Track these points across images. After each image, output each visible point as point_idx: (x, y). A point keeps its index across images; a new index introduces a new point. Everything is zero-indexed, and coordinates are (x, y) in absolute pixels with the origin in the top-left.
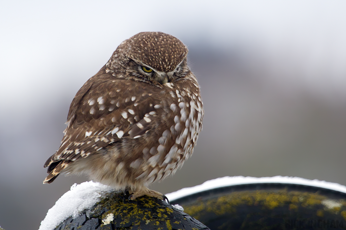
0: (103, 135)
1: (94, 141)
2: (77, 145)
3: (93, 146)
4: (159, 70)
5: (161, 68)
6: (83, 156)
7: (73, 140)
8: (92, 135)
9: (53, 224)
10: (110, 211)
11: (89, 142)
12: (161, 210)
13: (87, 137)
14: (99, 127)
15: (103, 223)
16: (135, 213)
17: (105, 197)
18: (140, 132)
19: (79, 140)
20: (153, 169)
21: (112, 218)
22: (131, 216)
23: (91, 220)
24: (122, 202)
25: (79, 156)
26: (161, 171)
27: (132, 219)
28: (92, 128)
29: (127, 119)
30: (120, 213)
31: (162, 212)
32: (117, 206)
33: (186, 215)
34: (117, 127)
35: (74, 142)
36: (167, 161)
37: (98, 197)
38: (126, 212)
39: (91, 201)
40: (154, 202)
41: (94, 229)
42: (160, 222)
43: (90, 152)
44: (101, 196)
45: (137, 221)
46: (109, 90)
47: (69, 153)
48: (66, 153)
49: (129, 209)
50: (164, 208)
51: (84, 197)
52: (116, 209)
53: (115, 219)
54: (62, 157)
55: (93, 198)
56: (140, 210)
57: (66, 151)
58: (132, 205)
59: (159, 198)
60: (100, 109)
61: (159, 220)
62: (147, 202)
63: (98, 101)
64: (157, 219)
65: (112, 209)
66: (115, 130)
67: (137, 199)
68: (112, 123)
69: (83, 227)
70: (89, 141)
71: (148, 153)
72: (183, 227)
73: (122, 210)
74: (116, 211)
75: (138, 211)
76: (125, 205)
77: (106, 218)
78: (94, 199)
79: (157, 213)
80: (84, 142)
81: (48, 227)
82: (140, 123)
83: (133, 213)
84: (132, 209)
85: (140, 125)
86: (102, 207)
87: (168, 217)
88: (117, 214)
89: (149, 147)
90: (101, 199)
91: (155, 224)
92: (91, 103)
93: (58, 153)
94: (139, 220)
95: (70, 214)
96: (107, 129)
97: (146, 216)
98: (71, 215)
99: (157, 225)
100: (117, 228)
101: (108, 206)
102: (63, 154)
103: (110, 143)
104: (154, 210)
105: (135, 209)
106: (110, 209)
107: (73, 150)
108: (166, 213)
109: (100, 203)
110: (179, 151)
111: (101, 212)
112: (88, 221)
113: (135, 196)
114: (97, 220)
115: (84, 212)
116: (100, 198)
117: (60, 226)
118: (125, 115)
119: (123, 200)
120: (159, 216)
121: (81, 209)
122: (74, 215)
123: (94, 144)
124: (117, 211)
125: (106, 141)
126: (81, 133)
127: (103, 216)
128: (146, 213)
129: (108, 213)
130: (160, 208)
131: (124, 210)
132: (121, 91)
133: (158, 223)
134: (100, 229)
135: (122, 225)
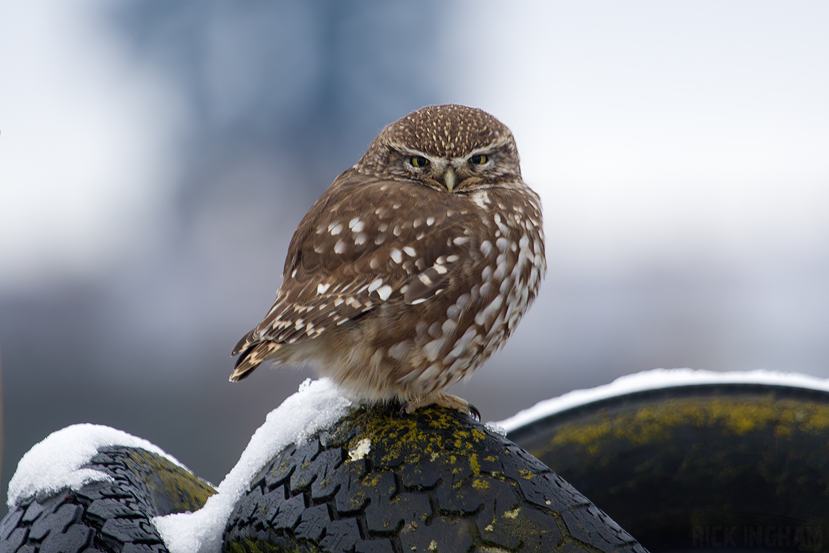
0: (352, 293)
1: (333, 304)
2: (300, 312)
3: (330, 315)
4: (433, 152)
5: (435, 148)
6: (309, 334)
7: (292, 299)
8: (329, 291)
9: (260, 458)
10: (364, 433)
11: (322, 307)
12: (463, 433)
13: (320, 294)
14: (345, 276)
15: (351, 458)
16: (411, 439)
17: (358, 407)
18: (425, 292)
19: (304, 301)
20: (429, 364)
21: (368, 447)
22: (402, 444)
23: (328, 452)
24: (389, 416)
25: (302, 334)
26: (445, 373)
27: (405, 451)
28: (331, 278)
29: (401, 264)
30: (384, 438)
31: (462, 437)
32: (379, 424)
33: (509, 445)
34: (379, 278)
35: (293, 305)
36: (455, 353)
37: (344, 406)
38: (395, 436)
39: (331, 413)
40: (449, 418)
41: (333, 469)
42: (458, 457)
43: (325, 327)
44: (352, 405)
45: (414, 455)
46: (377, 206)
47: (284, 327)
48: (278, 327)
49: (400, 430)
50: (468, 430)
51: (319, 407)
52: (376, 431)
53: (372, 451)
54: (270, 335)
55: (337, 408)
56: (421, 433)
57: (277, 324)
58: (407, 423)
59: (462, 410)
60: (356, 243)
61: (457, 453)
62: (437, 418)
63: (350, 227)
64: (452, 452)
65: (368, 430)
66: (375, 285)
67: (417, 410)
68: (371, 271)
69: (312, 465)
70: (323, 303)
71: (426, 332)
72: (502, 468)
73: (387, 433)
74: (376, 434)
75: (418, 435)
76: (394, 423)
77: (357, 448)
78: (338, 410)
79: (454, 439)
80: (313, 305)
81: (250, 463)
82: (425, 274)
83: (408, 438)
84: (406, 430)
85: (425, 279)
86: (351, 425)
87: (474, 448)
88: (376, 440)
89: (430, 321)
90: (351, 411)
91: (447, 461)
92: (335, 230)
93: (262, 326)
94: (418, 452)
95: (292, 438)
96: (358, 282)
97: (431, 444)
98: (293, 441)
99: (452, 462)
100: (376, 468)
101: (362, 424)
102: (272, 327)
103: (364, 311)
104: (447, 434)
105: (413, 431)
106: (365, 430)
107: (292, 321)
108: (470, 439)
109: (347, 418)
110: (479, 338)
111: (349, 437)
112: (323, 453)
113: (413, 405)
114: (338, 451)
115: (316, 436)
116: (349, 407)
117: (272, 463)
118: (396, 257)
119: (392, 413)
120: (456, 445)
121: (311, 430)
122: (299, 442)
123: (332, 311)
124: (378, 433)
125: (357, 305)
126: (309, 287)
127: (351, 443)
128: (432, 439)
129: (360, 439)
130: (460, 429)
131: (391, 432)
132: (401, 208)
133: (453, 458)
134: (344, 470)
135: (385, 462)
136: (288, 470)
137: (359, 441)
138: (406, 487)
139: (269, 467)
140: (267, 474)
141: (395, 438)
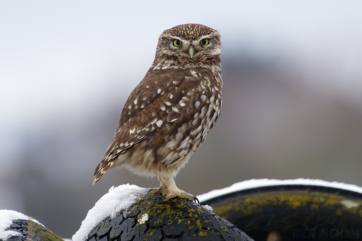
8: (135, 131)
10: (145, 211)
12: (192, 210)
13: (132, 134)
15: (139, 223)
16: (168, 213)
17: (140, 199)
21: (147, 218)
22: (164, 216)
23: (127, 220)
27: (166, 219)
28: (135, 126)
29: (166, 111)
30: (154, 213)
31: (192, 212)
32: (151, 207)
33: (215, 215)
37: (134, 198)
39: (128, 202)
40: (185, 203)
41: (131, 228)
42: (191, 221)
45: (170, 221)
49: (162, 209)
50: (195, 208)
53: (149, 219)
56: (172, 210)
58: (165, 206)
61: (190, 219)
62: (179, 203)
64: (188, 219)
65: (147, 209)
67: (170, 200)
69: (120, 226)
71: (169, 138)
72: (212, 226)
73: (156, 211)
74: (150, 211)
76: (159, 206)
77: (142, 218)
78: (130, 200)
79: (189, 213)
81: (88, 226)
82: (176, 107)
83: (166, 213)
84: (165, 209)
85: (176, 110)
86: (138, 207)
87: (199, 217)
88: (151, 214)
90: (137, 201)
91: (186, 223)
94: (172, 219)
95: (108, 214)
97: (178, 215)
99: (188, 224)
100: (152, 227)
101: (143, 207)
104: (185, 210)
105: (168, 210)
106: (145, 209)
108: (196, 213)
109: (136, 204)
111: (137, 213)
112: (125, 220)
113: (168, 197)
114: (133, 219)
115: (122, 212)
116: (136, 199)
117: (100, 226)
120: (190, 216)
121: (118, 210)
122: (112, 216)
124: (152, 211)
127: (138, 216)
128: (178, 213)
129: (143, 213)
130: (191, 208)
131: (158, 210)
133: (189, 222)
134: (136, 229)
135: (156, 224)
136: (108, 229)
137: (142, 215)
138: (167, 236)
139: (98, 228)
140: (97, 231)
141: (160, 213)
